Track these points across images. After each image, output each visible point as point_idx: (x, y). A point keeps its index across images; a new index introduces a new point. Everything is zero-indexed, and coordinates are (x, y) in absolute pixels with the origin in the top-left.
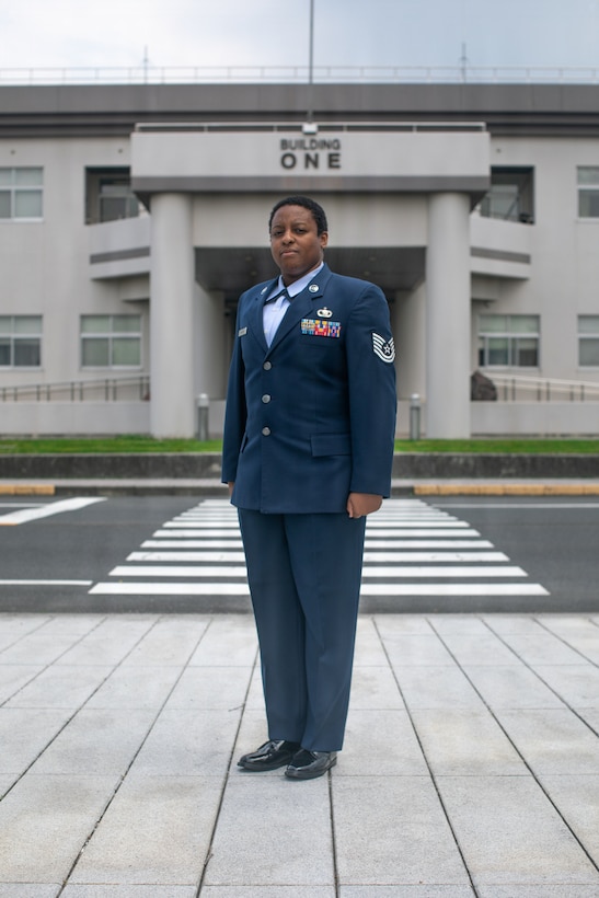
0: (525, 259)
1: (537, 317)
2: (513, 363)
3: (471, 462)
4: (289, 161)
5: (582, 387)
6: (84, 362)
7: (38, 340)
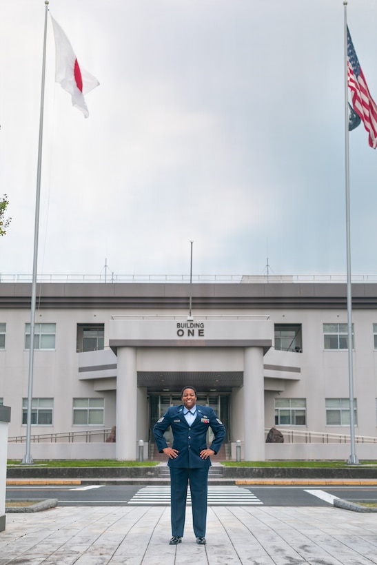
0: (298, 370)
1: (305, 399)
2: (293, 423)
3: (261, 471)
4: (181, 333)
5: (328, 435)
6: (75, 422)
7: (51, 410)
